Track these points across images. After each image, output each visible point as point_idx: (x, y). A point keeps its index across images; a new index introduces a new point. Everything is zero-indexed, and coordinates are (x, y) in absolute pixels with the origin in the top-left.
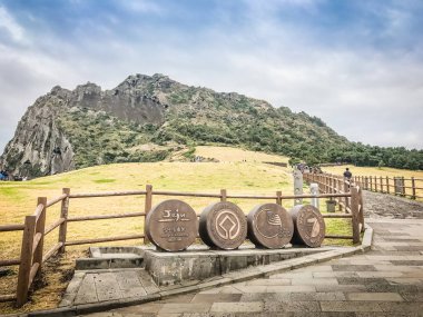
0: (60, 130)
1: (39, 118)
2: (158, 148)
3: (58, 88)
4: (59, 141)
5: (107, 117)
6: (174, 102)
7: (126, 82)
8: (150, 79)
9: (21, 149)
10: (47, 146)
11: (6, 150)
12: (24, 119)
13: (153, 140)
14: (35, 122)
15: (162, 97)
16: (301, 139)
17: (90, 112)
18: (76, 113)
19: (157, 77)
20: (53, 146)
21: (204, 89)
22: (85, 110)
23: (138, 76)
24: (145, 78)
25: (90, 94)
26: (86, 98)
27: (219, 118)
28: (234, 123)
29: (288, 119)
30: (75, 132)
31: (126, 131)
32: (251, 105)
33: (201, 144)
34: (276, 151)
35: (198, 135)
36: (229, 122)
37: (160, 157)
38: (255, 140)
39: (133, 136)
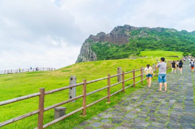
0: (92, 50)
1: (86, 46)
2: (125, 53)
4: (92, 54)
5: (108, 44)
6: (133, 35)
7: (114, 30)
8: (123, 27)
9: (82, 57)
10: (89, 56)
11: (78, 58)
13: (124, 51)
14: (85, 48)
15: (128, 33)
18: (97, 43)
19: (125, 26)
20: (91, 56)
22: (101, 42)
23: (118, 27)
24: (121, 27)
25: (102, 36)
26: (101, 38)
27: (152, 39)
28: (159, 40)
29: (186, 35)
30: (97, 50)
31: (115, 48)
32: (167, 31)
33: (143, 50)
34: (177, 50)
35: (142, 46)
36: (156, 40)
37: (126, 56)
38: (168, 46)
39: (118, 50)
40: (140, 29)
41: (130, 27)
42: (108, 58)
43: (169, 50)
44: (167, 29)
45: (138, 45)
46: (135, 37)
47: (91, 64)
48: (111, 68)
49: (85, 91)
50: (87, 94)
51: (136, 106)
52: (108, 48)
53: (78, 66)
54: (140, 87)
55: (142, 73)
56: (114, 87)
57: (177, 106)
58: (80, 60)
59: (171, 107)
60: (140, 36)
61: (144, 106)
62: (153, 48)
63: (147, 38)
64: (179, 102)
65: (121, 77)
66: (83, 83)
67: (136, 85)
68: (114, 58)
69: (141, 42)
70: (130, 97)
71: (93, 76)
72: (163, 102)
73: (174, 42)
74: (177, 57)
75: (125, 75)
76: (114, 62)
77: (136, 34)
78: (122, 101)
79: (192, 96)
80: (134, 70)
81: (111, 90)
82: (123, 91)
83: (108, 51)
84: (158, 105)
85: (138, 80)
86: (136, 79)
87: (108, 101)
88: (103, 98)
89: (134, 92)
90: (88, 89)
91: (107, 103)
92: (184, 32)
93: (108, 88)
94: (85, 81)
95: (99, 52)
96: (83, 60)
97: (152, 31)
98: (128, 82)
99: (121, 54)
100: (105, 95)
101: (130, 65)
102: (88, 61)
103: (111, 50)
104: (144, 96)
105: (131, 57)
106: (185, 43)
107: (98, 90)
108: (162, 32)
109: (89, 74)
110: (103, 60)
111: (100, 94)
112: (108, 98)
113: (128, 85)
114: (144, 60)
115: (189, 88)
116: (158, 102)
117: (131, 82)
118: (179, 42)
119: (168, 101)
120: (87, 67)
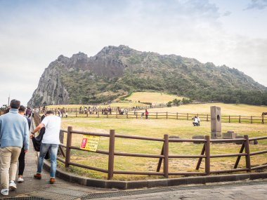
0: (62, 83)
1: (51, 75)
3: (62, 56)
4: (61, 90)
5: (91, 74)
6: (132, 63)
7: (102, 51)
8: (117, 48)
10: (55, 93)
11: (33, 96)
12: (43, 76)
14: (49, 78)
15: (124, 60)
17: (81, 71)
18: (72, 72)
19: (121, 47)
20: (59, 93)
21: (152, 53)
22: (78, 70)
23: (110, 47)
24: (114, 48)
25: (80, 59)
26: (78, 61)
30: (71, 85)
31: (101, 83)
32: (184, 62)
39: (105, 86)
40: (144, 55)
41: (128, 50)
44: (186, 59)
52: (89, 82)
58: (37, 100)
83: (89, 87)
95: (73, 88)
96: (44, 99)
102: (53, 102)
108: (177, 62)
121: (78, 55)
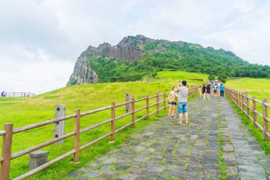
0: (92, 67)
1: (83, 62)
2: (137, 73)
3: (90, 47)
4: (91, 73)
5: (114, 59)
6: (148, 49)
7: (123, 40)
8: (135, 38)
9: (76, 78)
10: (87, 76)
11: (70, 79)
12: (77, 64)
13: (136, 70)
14: (81, 64)
15: (141, 47)
16: (219, 64)
17: (106, 58)
18: (99, 59)
19: (138, 37)
20: (89, 76)
21: (163, 41)
22: (104, 57)
23: (129, 37)
24: (132, 37)
25: (106, 48)
26: (104, 51)
27: (172, 56)
28: (181, 58)
29: (212, 53)
30: (99, 68)
31: (124, 66)
32: (190, 47)
33: (161, 70)
34: (202, 72)
35: (159, 65)
36: (177, 58)
37: (139, 78)
38: (191, 66)
39: (127, 69)
40: (158, 42)
41: (144, 39)
42: (114, 80)
43: (193, 72)
44: (191, 44)
45: (155, 64)
46: (150, 53)
47: (89, 87)
48: (117, 93)
49: (78, 127)
50: (81, 130)
51: (149, 144)
52: (114, 66)
53: (69, 90)
54: (154, 120)
55: (158, 101)
56: (121, 120)
57: (199, 143)
58: (73, 82)
59: (192, 144)
60: (157, 51)
61: (159, 145)
62: (172, 68)
63: (165, 55)
64: (201, 137)
65: (130, 106)
66: (75, 114)
67: (150, 117)
68: (122, 80)
69: (158, 59)
70: (142, 133)
71: (92, 105)
72: (183, 138)
73: (199, 61)
74: (202, 80)
75: (135, 104)
76: (122, 86)
77: (152, 48)
78: (131, 139)
79: (216, 129)
80: (148, 96)
81: (116, 124)
82: (133, 125)
83: (113, 70)
84: (177, 142)
85: (153, 110)
86: (150, 109)
87: (111, 140)
88: (104, 136)
89: (147, 127)
90: (82, 124)
91: (110, 142)
92: (210, 49)
93: (112, 121)
94: (79, 111)
95: (101, 71)
96: (78, 82)
97: (173, 45)
98: (139, 114)
99: (132, 74)
100: (108, 131)
101: (143, 90)
102: (85, 84)
103: (118, 69)
104: (160, 132)
105: (145, 79)
106: (211, 63)
107: (97, 125)
108: (184, 48)
109: (85, 103)
110: (107, 82)
111: (100, 130)
112: (112, 135)
113: (140, 117)
114: (162, 84)
115: (214, 119)
116: (177, 139)
117: (143, 113)
118: (204, 62)
119: (189, 137)
120: (83, 92)
121: (103, 45)
